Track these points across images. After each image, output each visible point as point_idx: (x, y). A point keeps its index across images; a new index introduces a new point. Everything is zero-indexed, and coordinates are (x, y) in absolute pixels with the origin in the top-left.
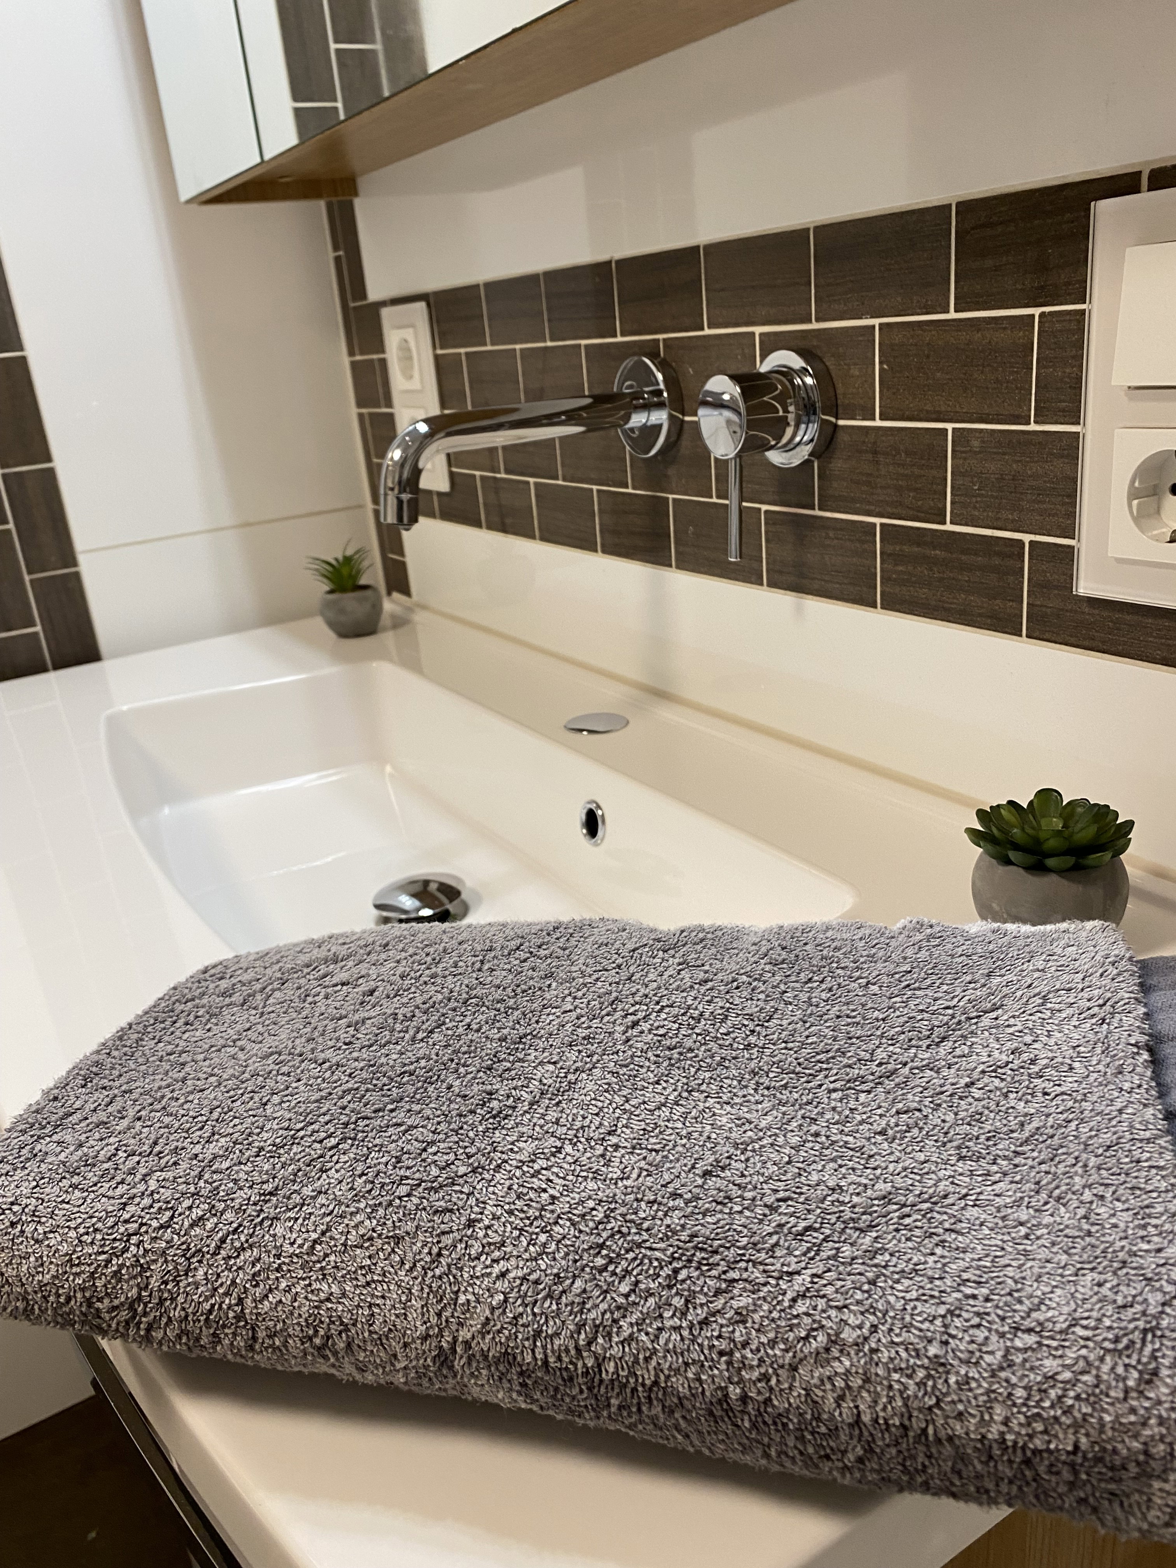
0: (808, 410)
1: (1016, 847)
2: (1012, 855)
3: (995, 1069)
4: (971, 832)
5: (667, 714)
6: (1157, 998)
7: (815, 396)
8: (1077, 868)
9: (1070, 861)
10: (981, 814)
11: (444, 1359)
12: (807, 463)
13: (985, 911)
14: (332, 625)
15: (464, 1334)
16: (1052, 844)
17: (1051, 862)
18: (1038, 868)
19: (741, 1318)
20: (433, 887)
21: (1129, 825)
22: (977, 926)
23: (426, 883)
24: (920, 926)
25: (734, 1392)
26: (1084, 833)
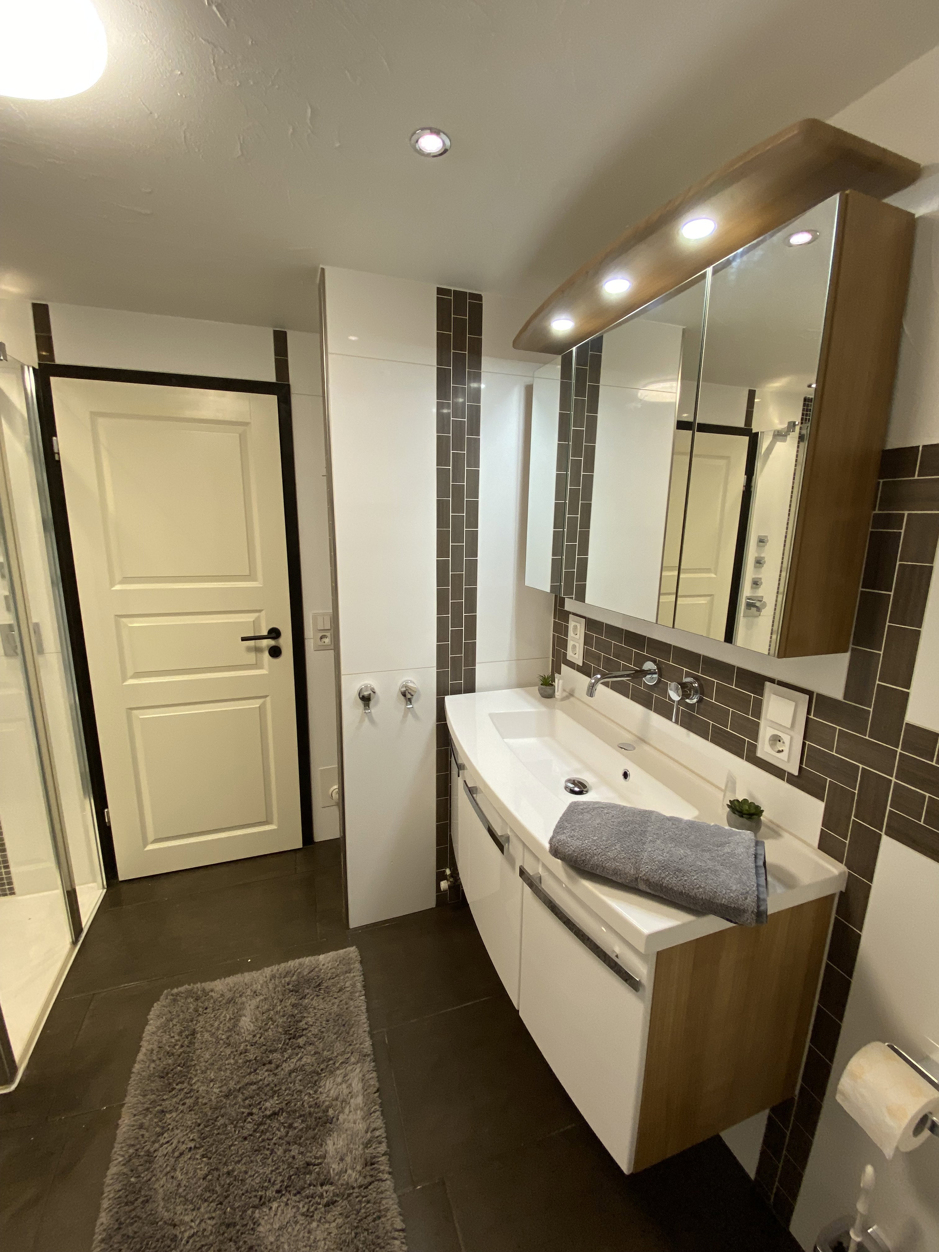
0: (696, 692)
1: (737, 811)
2: (736, 812)
3: (728, 853)
4: (728, 805)
5: (646, 747)
6: (758, 847)
7: (698, 689)
8: (750, 818)
9: (748, 816)
10: (730, 801)
11: (636, 879)
12: (695, 704)
13: (730, 825)
14: (541, 694)
15: (640, 875)
16: (745, 812)
17: (744, 816)
18: (742, 816)
19: (685, 881)
20: (576, 782)
21: (763, 811)
22: (727, 827)
23: (574, 781)
24: (716, 825)
25: (684, 891)
26: (753, 811)
